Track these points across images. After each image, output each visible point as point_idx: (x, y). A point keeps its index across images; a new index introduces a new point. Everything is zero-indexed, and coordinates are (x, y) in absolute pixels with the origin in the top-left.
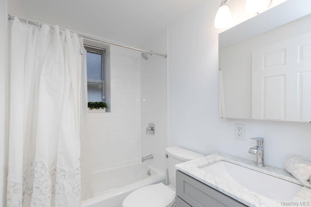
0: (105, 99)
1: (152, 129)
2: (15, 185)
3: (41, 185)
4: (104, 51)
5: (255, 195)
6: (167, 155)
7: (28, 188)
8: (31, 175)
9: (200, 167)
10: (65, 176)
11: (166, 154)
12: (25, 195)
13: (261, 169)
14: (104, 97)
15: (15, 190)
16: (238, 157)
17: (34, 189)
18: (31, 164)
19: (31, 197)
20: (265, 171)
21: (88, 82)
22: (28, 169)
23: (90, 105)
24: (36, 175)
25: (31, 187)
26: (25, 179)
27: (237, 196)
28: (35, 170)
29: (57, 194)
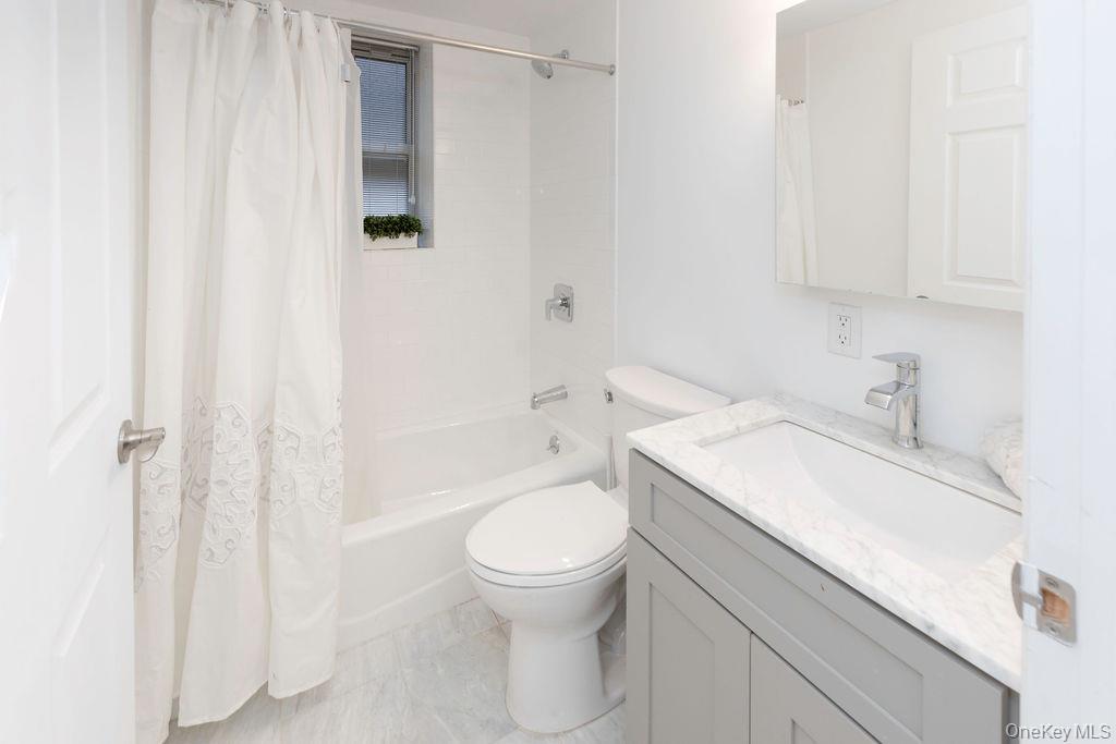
0: (416, 207)
1: (566, 303)
2: (161, 474)
3: (232, 475)
4: (416, 52)
5: (861, 544)
6: (610, 394)
7: (195, 480)
8: (203, 444)
9: (704, 443)
10: (297, 450)
11: (605, 390)
12: (187, 499)
13: (907, 458)
14: (412, 200)
15: (163, 486)
16: (837, 412)
17: (212, 485)
18: (203, 412)
19: (205, 509)
20: (918, 465)
21: (364, 153)
22: (194, 427)
23: (370, 225)
24: (217, 447)
25: (204, 479)
26: (185, 457)
27: (805, 543)
28: (216, 432)
29: (274, 503)
